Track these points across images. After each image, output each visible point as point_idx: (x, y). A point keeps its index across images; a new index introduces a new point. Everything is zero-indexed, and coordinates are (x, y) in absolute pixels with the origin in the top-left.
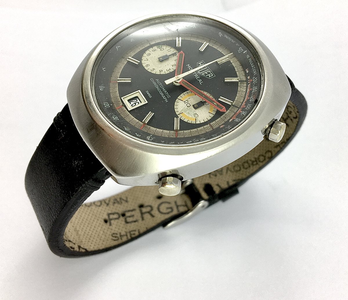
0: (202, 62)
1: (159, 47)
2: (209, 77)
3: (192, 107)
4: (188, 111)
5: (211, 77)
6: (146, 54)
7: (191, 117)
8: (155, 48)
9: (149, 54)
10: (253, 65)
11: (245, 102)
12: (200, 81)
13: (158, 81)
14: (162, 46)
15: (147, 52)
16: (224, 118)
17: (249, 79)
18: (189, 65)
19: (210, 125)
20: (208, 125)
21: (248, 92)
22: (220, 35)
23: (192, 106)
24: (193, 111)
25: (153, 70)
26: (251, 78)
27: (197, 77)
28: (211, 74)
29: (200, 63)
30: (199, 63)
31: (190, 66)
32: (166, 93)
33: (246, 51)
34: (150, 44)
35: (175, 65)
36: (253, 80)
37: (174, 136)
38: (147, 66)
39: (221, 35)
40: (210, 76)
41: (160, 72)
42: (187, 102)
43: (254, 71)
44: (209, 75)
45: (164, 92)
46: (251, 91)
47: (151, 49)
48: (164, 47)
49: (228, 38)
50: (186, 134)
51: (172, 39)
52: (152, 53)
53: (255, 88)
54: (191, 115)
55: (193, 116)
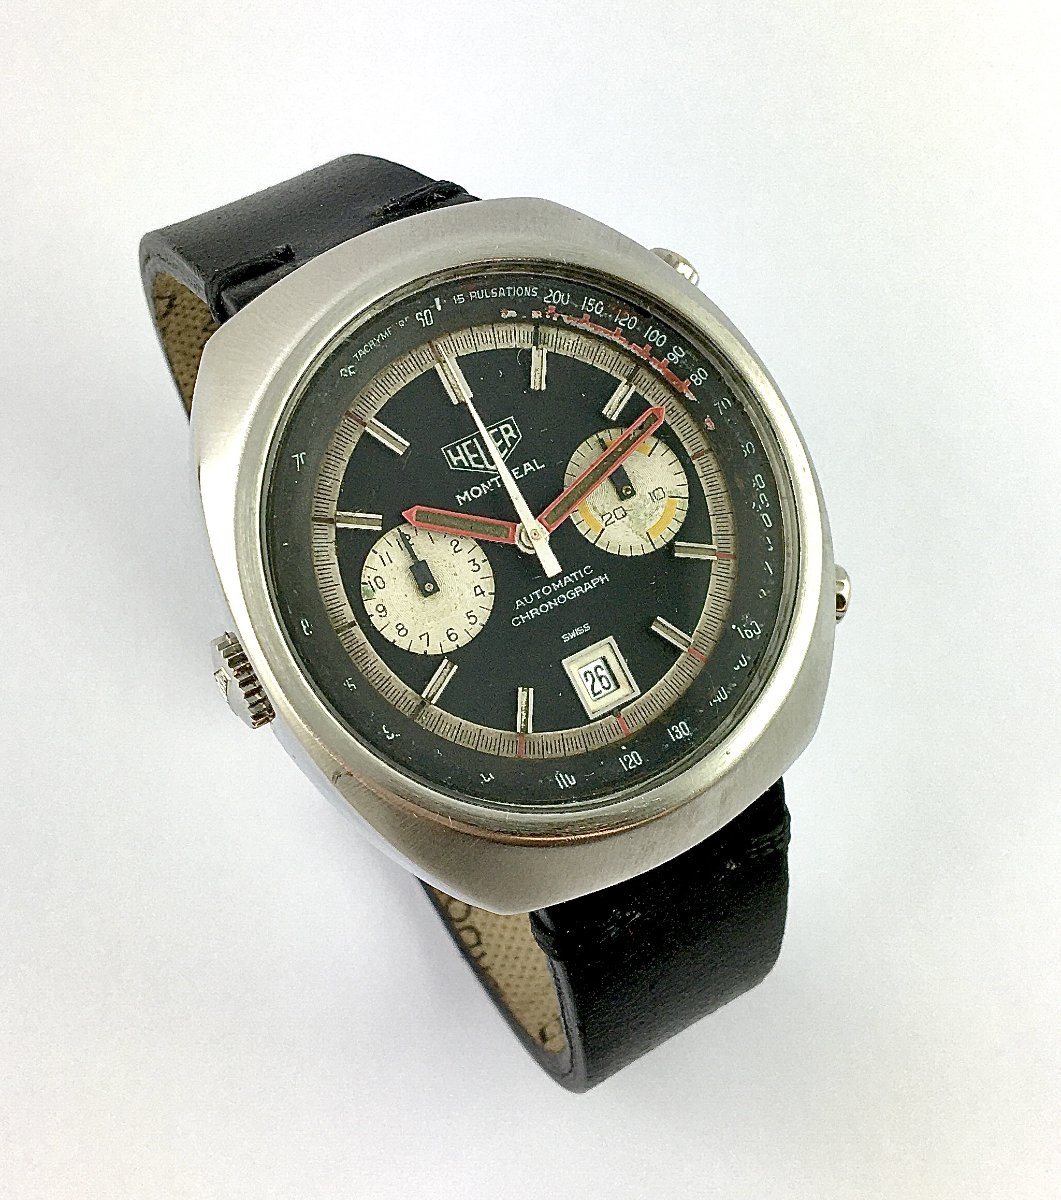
0: (449, 452)
1: (367, 592)
2: (515, 437)
3: (626, 504)
4: (642, 517)
5: (516, 433)
6: (397, 638)
7: (661, 511)
8: (370, 607)
9: (401, 628)
10: (497, 291)
11: (630, 344)
12: (532, 468)
13: (523, 601)
14: (365, 583)
15: (390, 634)
16: (675, 414)
17: (544, 315)
18: (458, 497)
19: (694, 457)
20: (694, 462)
21: (591, 330)
22: (348, 373)
23: (625, 502)
24: (641, 502)
25: (473, 620)
26: (542, 307)
27: (515, 474)
28: (502, 428)
29: (455, 460)
30: (452, 463)
31: (466, 493)
32: (573, 578)
33: (437, 300)
34: (352, 624)
35: (455, 543)
36: (554, 305)
37: (727, 562)
38: (453, 637)
39: (352, 370)
40: (512, 434)
41: (483, 592)
42: (606, 518)
43: (520, 292)
44: (506, 437)
45: (571, 586)
46: (594, 319)
47: (377, 621)
48: (367, 575)
49: (368, 348)
50: (722, 529)
51: (333, 546)
52: (392, 618)
53: (586, 304)
54: (657, 509)
55: (661, 503)
